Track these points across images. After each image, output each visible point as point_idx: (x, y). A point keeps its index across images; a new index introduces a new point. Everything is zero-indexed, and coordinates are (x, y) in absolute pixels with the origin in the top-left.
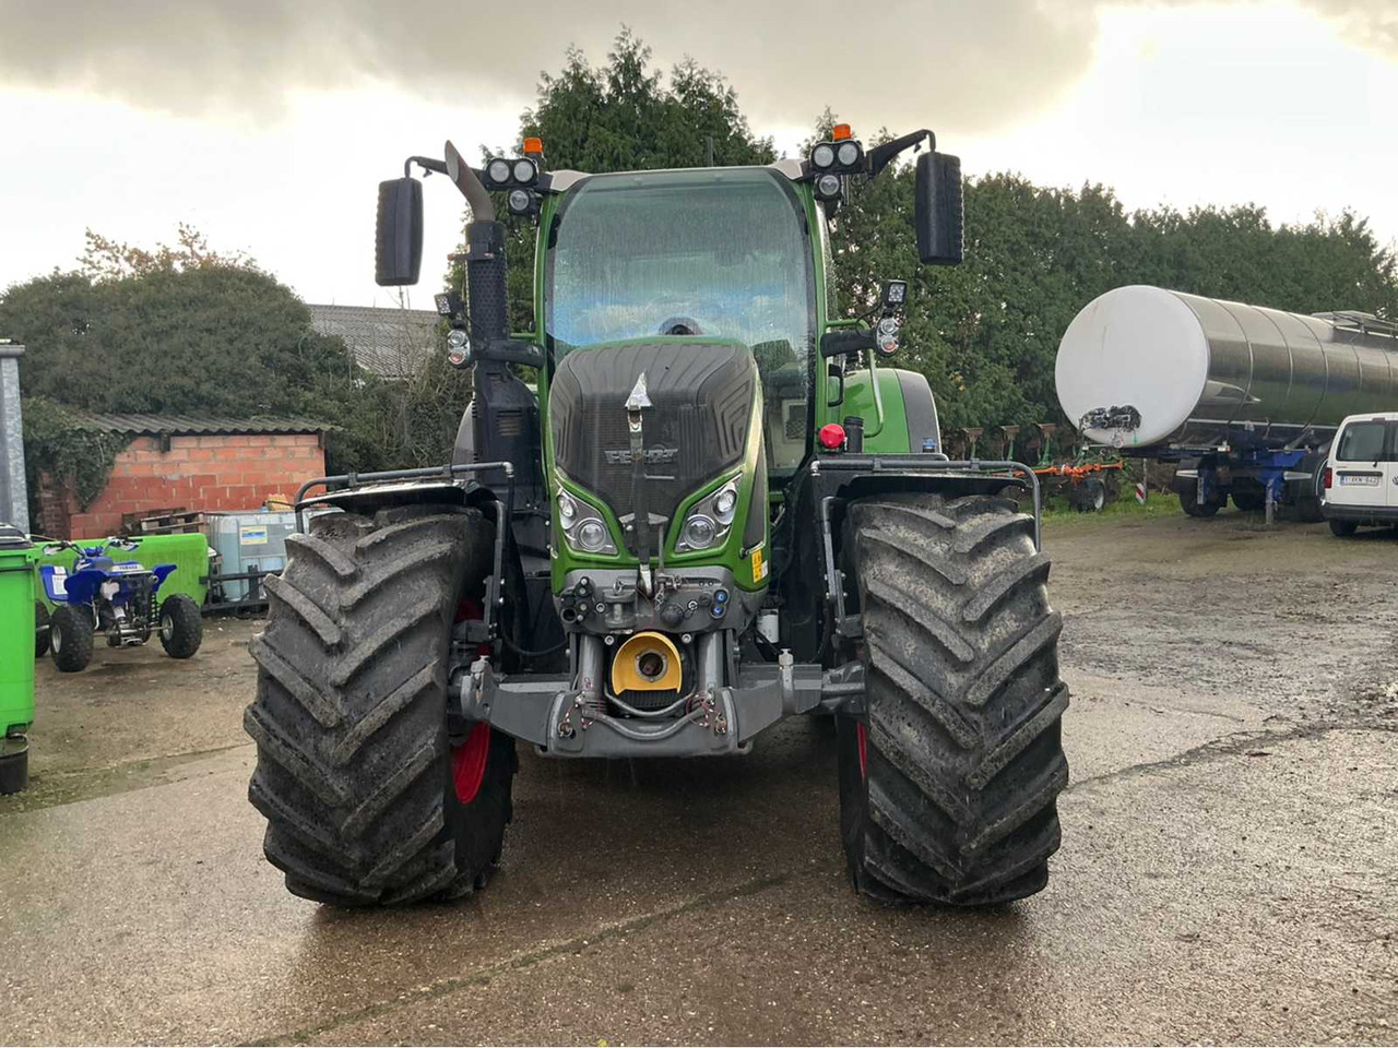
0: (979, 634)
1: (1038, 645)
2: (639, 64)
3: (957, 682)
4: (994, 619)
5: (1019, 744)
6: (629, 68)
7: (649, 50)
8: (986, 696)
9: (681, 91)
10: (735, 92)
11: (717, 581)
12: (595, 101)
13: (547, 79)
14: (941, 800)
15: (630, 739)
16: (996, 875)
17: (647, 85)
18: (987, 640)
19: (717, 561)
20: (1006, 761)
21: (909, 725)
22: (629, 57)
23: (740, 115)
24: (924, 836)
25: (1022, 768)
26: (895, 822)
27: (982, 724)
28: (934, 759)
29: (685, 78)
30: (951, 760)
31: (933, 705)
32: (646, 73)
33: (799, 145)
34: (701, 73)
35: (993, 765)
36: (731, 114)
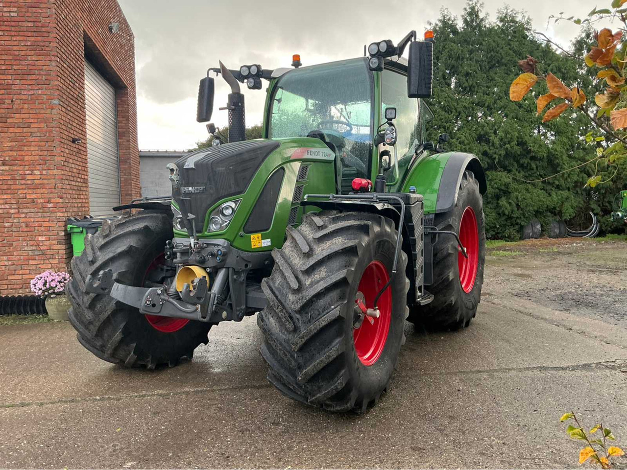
0: (307, 277)
1: (328, 284)
2: (478, 12)
3: (293, 299)
4: (316, 270)
5: (311, 331)
6: (473, 13)
7: (483, 4)
8: (299, 306)
9: (501, 21)
10: (531, 18)
11: (220, 245)
12: (455, 31)
13: (430, 24)
14: (281, 354)
15: (181, 310)
16: (319, 395)
17: (482, 20)
18: (310, 280)
19: (223, 237)
20: (306, 339)
21: (272, 317)
22: (473, 8)
23: (533, 29)
24: (282, 371)
25: (318, 344)
26: (267, 361)
27: (300, 320)
28: (281, 334)
29: (504, 15)
30: (287, 335)
31: (278, 308)
32: (481, 15)
33: (571, 41)
34: (512, 11)
35: (300, 340)
36: (527, 29)
